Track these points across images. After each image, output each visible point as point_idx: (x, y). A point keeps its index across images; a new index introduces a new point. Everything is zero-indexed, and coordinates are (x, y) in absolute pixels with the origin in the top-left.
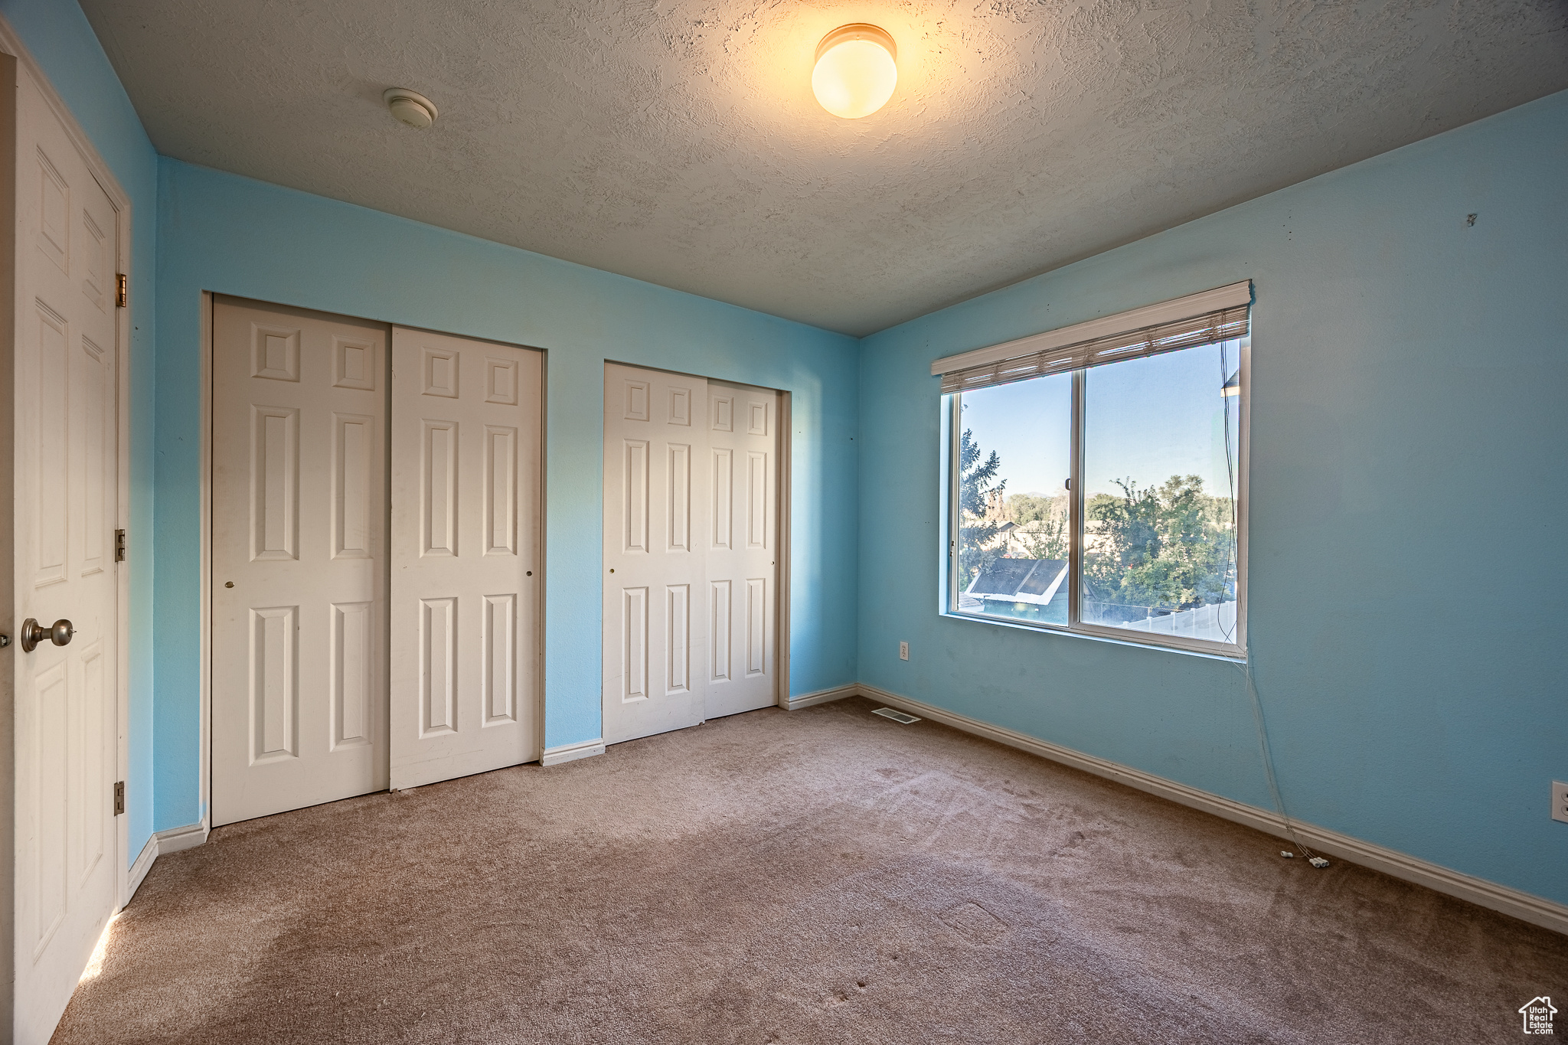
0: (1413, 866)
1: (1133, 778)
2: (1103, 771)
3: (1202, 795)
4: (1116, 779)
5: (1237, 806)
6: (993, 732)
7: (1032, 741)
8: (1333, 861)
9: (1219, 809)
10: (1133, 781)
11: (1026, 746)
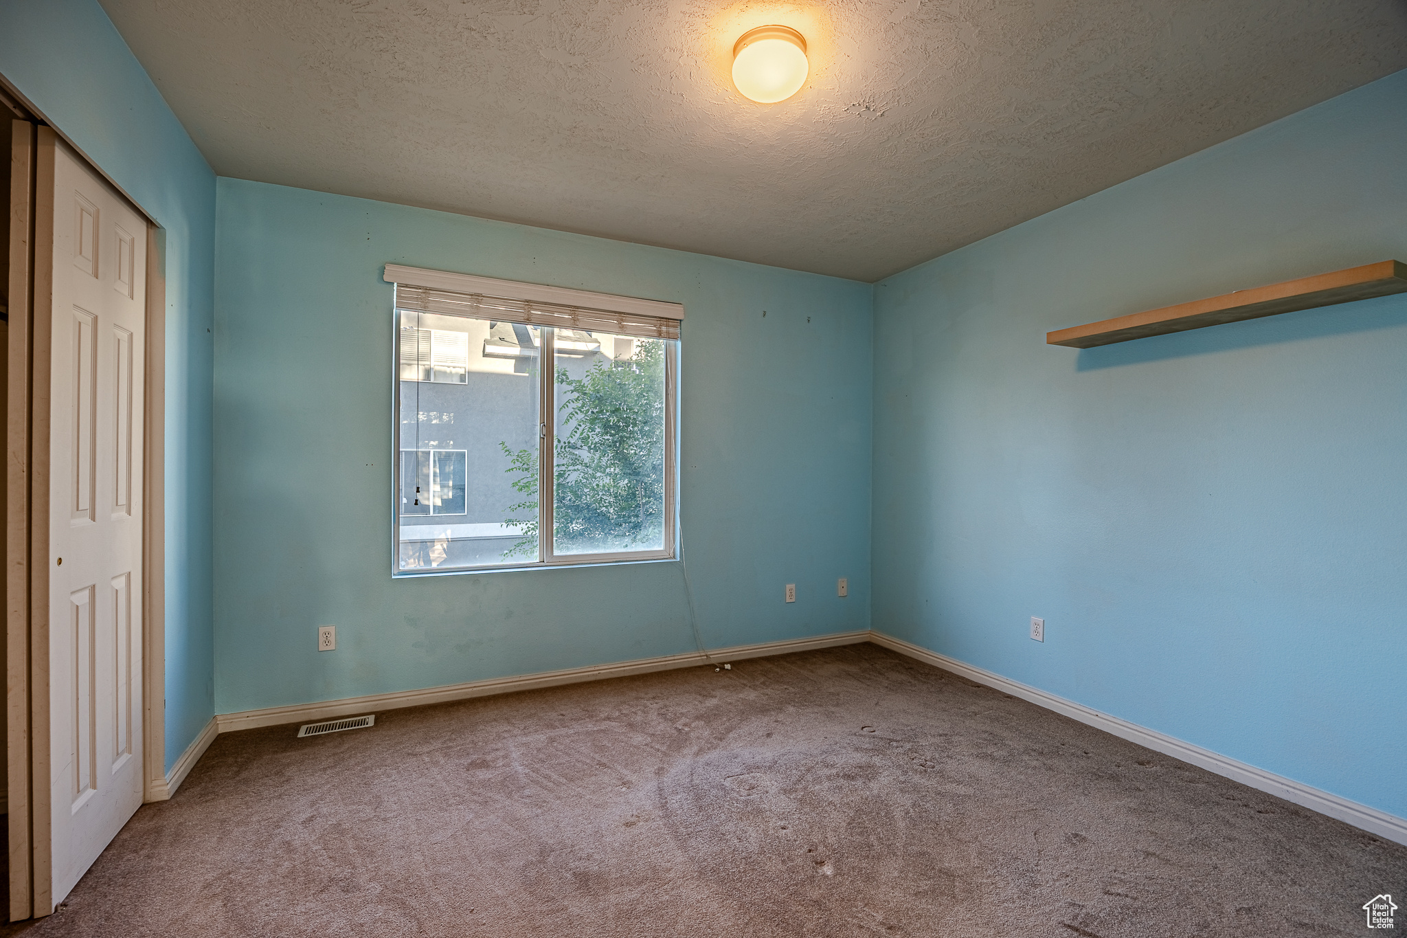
0: (748, 650)
1: (611, 670)
2: (588, 676)
3: (655, 660)
4: (598, 678)
5: (676, 658)
6: (475, 689)
7: (521, 679)
8: (732, 663)
9: (666, 665)
10: (611, 672)
11: (515, 686)
